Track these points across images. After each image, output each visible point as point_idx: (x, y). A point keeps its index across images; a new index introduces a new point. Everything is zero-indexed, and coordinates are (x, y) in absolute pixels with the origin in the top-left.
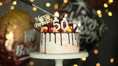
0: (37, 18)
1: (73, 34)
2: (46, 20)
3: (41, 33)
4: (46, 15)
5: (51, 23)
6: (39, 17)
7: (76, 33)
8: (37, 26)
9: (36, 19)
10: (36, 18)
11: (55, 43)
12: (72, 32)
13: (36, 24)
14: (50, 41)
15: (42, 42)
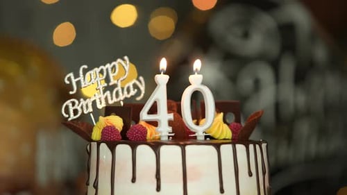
0: (77, 76)
1: (240, 148)
2: (115, 86)
3: (94, 145)
4: (115, 60)
5: (138, 99)
6: (85, 71)
7: (251, 146)
8: (76, 112)
9: (69, 79)
10: (71, 75)
11: (158, 189)
12: (234, 142)
13: (71, 105)
14: (134, 180)
15: (96, 186)
